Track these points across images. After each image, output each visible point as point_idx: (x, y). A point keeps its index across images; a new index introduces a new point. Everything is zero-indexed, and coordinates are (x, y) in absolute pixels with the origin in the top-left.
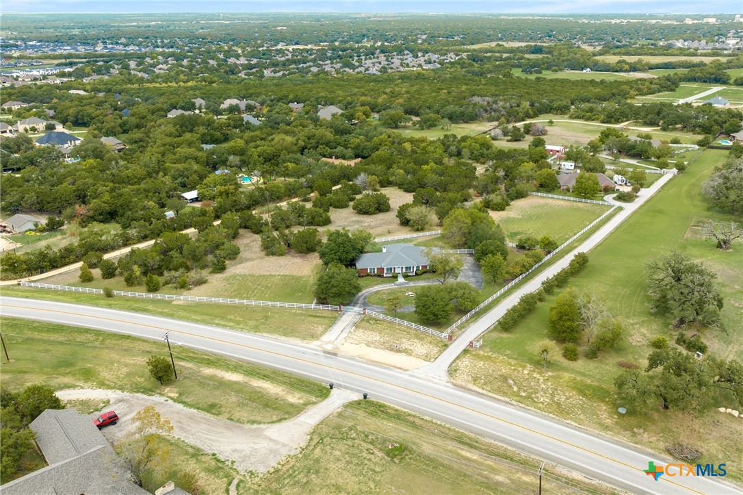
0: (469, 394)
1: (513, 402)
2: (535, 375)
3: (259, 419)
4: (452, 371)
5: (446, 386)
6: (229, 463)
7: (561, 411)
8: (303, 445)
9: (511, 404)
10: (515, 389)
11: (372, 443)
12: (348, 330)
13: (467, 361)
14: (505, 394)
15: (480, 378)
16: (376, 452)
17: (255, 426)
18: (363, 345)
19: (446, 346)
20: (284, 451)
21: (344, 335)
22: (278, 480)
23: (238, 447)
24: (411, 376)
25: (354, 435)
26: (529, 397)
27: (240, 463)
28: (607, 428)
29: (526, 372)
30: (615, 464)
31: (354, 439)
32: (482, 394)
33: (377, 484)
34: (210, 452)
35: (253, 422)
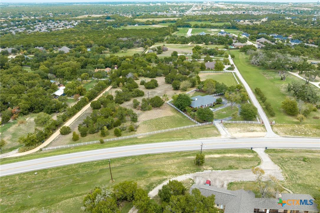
1: (304, 137)
2: (300, 127)
4: (276, 133)
5: (281, 138)
8: (279, 168)
11: (295, 160)
12: (226, 130)
14: (299, 135)
15: (287, 133)
16: (300, 162)
18: (238, 133)
20: (278, 171)
22: (291, 180)
24: (267, 138)
26: (306, 134)
29: (297, 127)
32: (293, 137)
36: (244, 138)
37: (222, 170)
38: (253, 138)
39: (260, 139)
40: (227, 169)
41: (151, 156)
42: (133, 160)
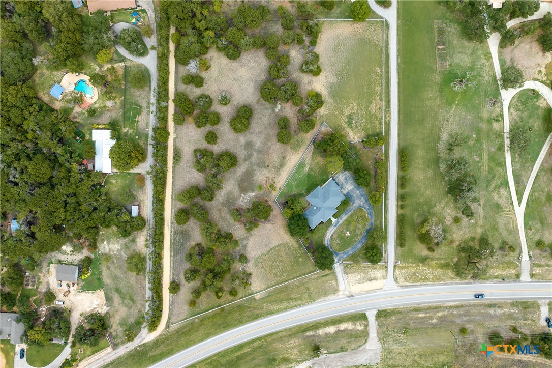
0: (407, 288)
1: (422, 283)
2: (425, 268)
3: (359, 344)
4: (396, 280)
5: (399, 289)
6: (368, 365)
7: (437, 279)
8: (381, 346)
9: (422, 285)
10: (420, 277)
11: (397, 333)
12: (345, 279)
13: (398, 271)
14: (418, 281)
15: (406, 278)
16: (400, 335)
17: (362, 348)
18: (357, 284)
19: (386, 267)
20: (378, 352)
21: (346, 282)
22: (385, 361)
23: (365, 358)
24: (385, 291)
25: (390, 333)
26: (426, 278)
27: (371, 362)
28: (453, 279)
29: (421, 268)
30: (460, 293)
31: (391, 334)
32: (411, 286)
33: (408, 345)
34: (360, 365)
35: (360, 346)
36: (361, 294)
37: (335, 353)
38: (370, 293)
39: (377, 293)
40: (339, 352)
41: (275, 335)
42: (260, 342)
